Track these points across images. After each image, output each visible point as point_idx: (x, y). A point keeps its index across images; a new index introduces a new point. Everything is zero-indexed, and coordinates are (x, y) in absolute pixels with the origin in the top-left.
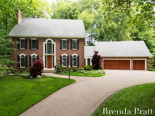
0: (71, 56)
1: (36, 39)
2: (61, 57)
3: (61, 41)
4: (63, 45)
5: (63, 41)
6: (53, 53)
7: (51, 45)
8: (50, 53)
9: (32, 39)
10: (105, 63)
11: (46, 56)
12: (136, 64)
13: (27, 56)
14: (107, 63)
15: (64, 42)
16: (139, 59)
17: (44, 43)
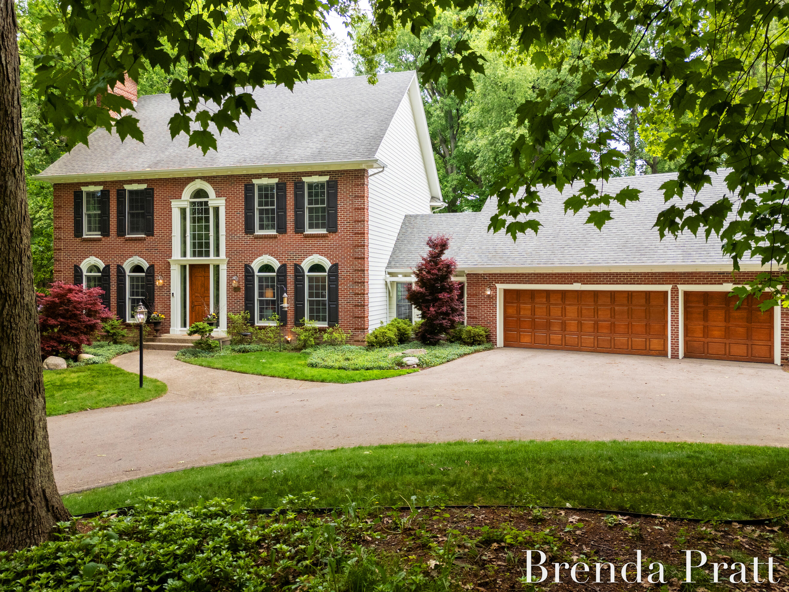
0: (298, 270)
1: (144, 186)
7: (207, 211)
11: (184, 267)
14: (526, 309)
15: (266, 196)
17: (176, 205)
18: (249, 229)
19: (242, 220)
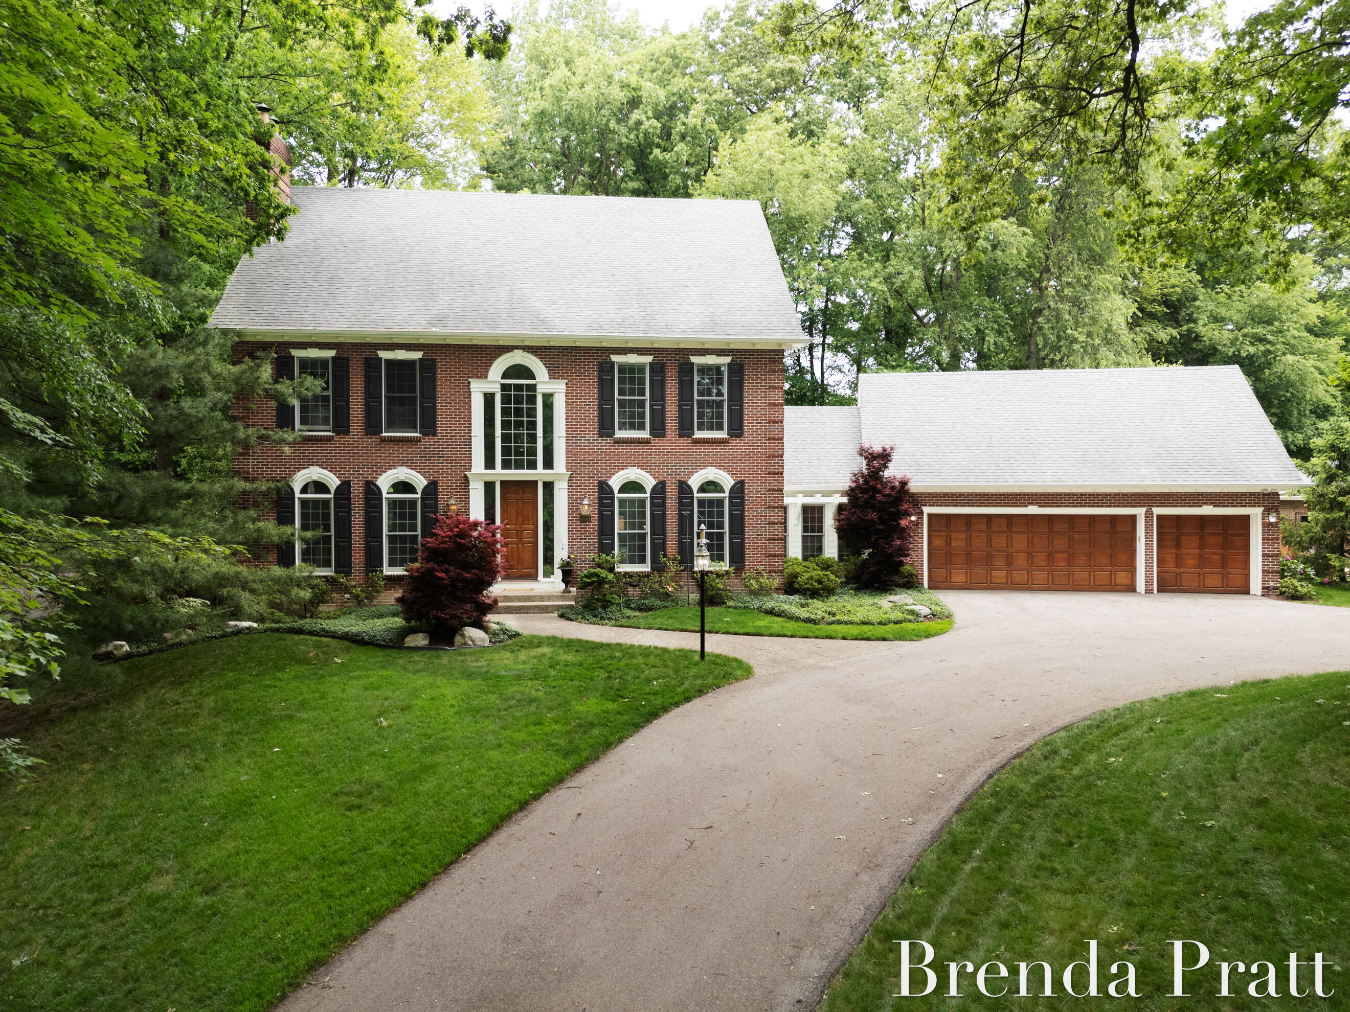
0: (684, 489)
1: (417, 355)
2: (604, 490)
3: (606, 368)
4: (622, 404)
5: (623, 368)
6: (549, 463)
7: (532, 399)
8: (519, 466)
9: (384, 355)
10: (938, 542)
11: (489, 487)
12: (1178, 546)
13: (344, 489)
14: (958, 540)
15: (632, 381)
16: (1207, 510)
17: (478, 389)
18: (605, 427)
19: (594, 414)
